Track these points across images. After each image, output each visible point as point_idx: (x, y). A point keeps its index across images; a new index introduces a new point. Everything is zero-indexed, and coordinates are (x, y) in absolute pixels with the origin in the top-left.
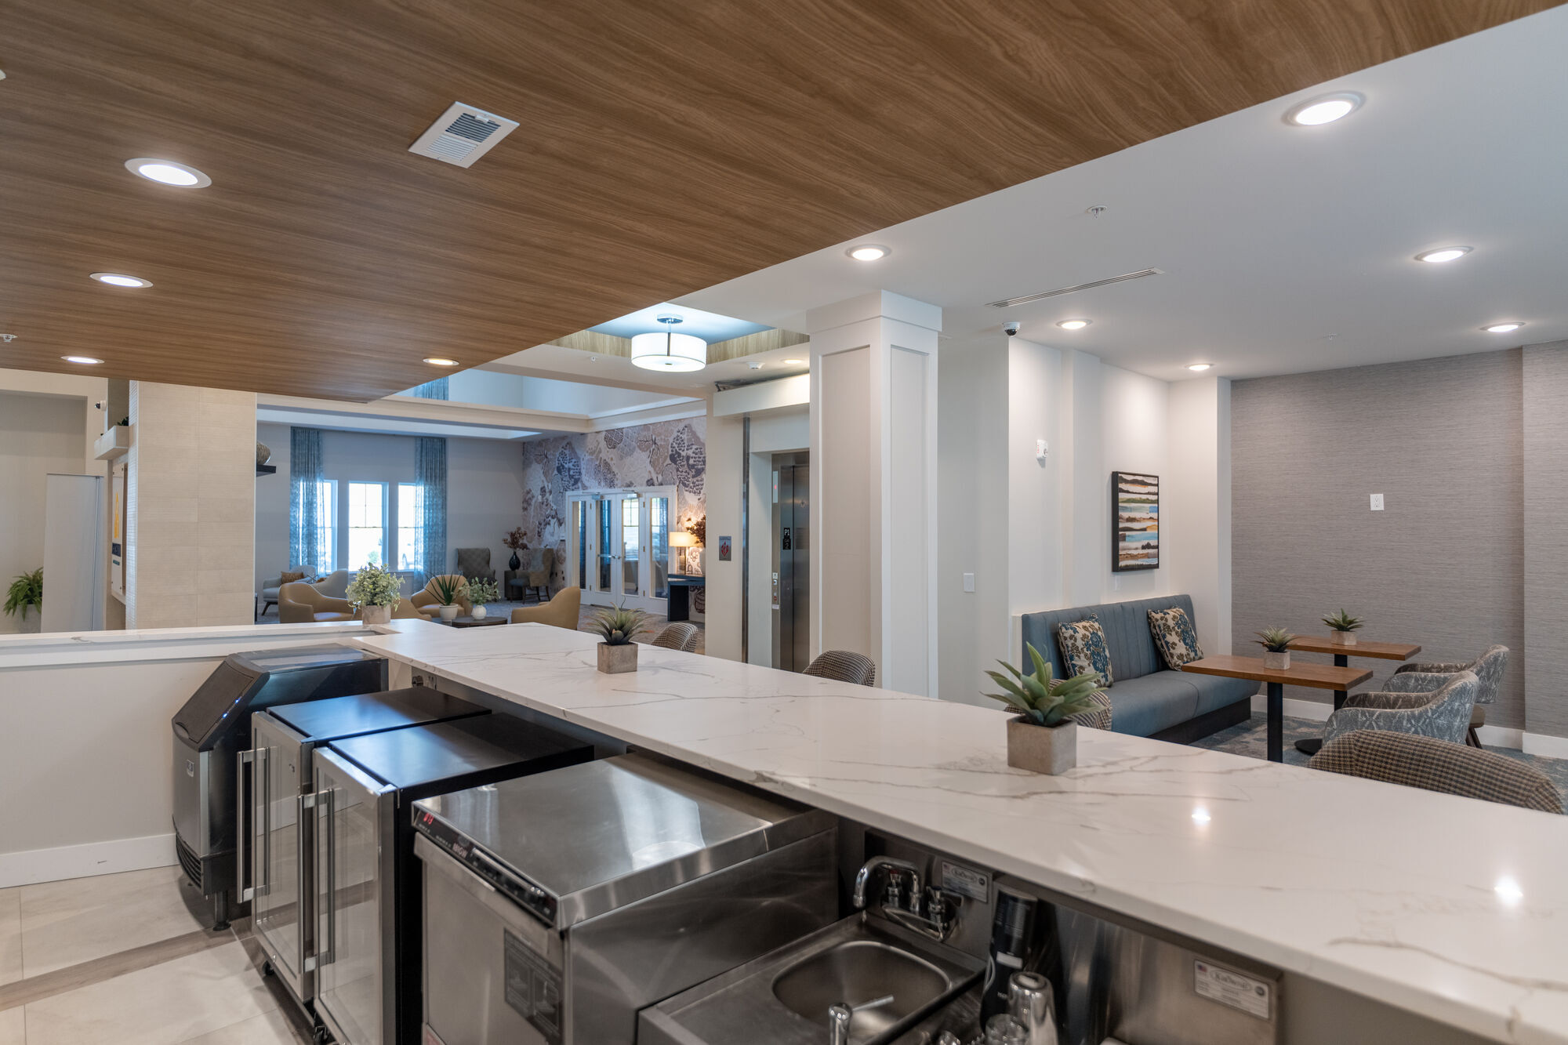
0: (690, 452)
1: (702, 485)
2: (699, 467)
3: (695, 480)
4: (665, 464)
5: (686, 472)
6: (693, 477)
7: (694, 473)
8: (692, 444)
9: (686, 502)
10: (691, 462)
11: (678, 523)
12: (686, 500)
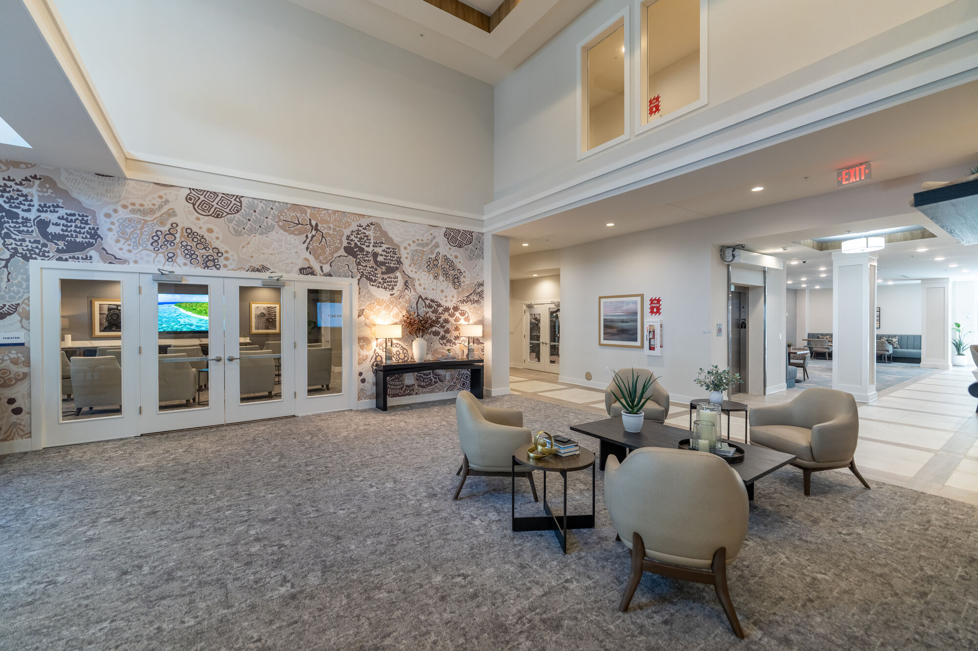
0: (379, 250)
1: (397, 282)
2: (392, 265)
3: (385, 276)
4: (335, 255)
5: (372, 267)
6: (383, 273)
7: (384, 270)
8: (382, 243)
9: (371, 296)
10: (380, 259)
11: (359, 316)
12: (371, 294)
